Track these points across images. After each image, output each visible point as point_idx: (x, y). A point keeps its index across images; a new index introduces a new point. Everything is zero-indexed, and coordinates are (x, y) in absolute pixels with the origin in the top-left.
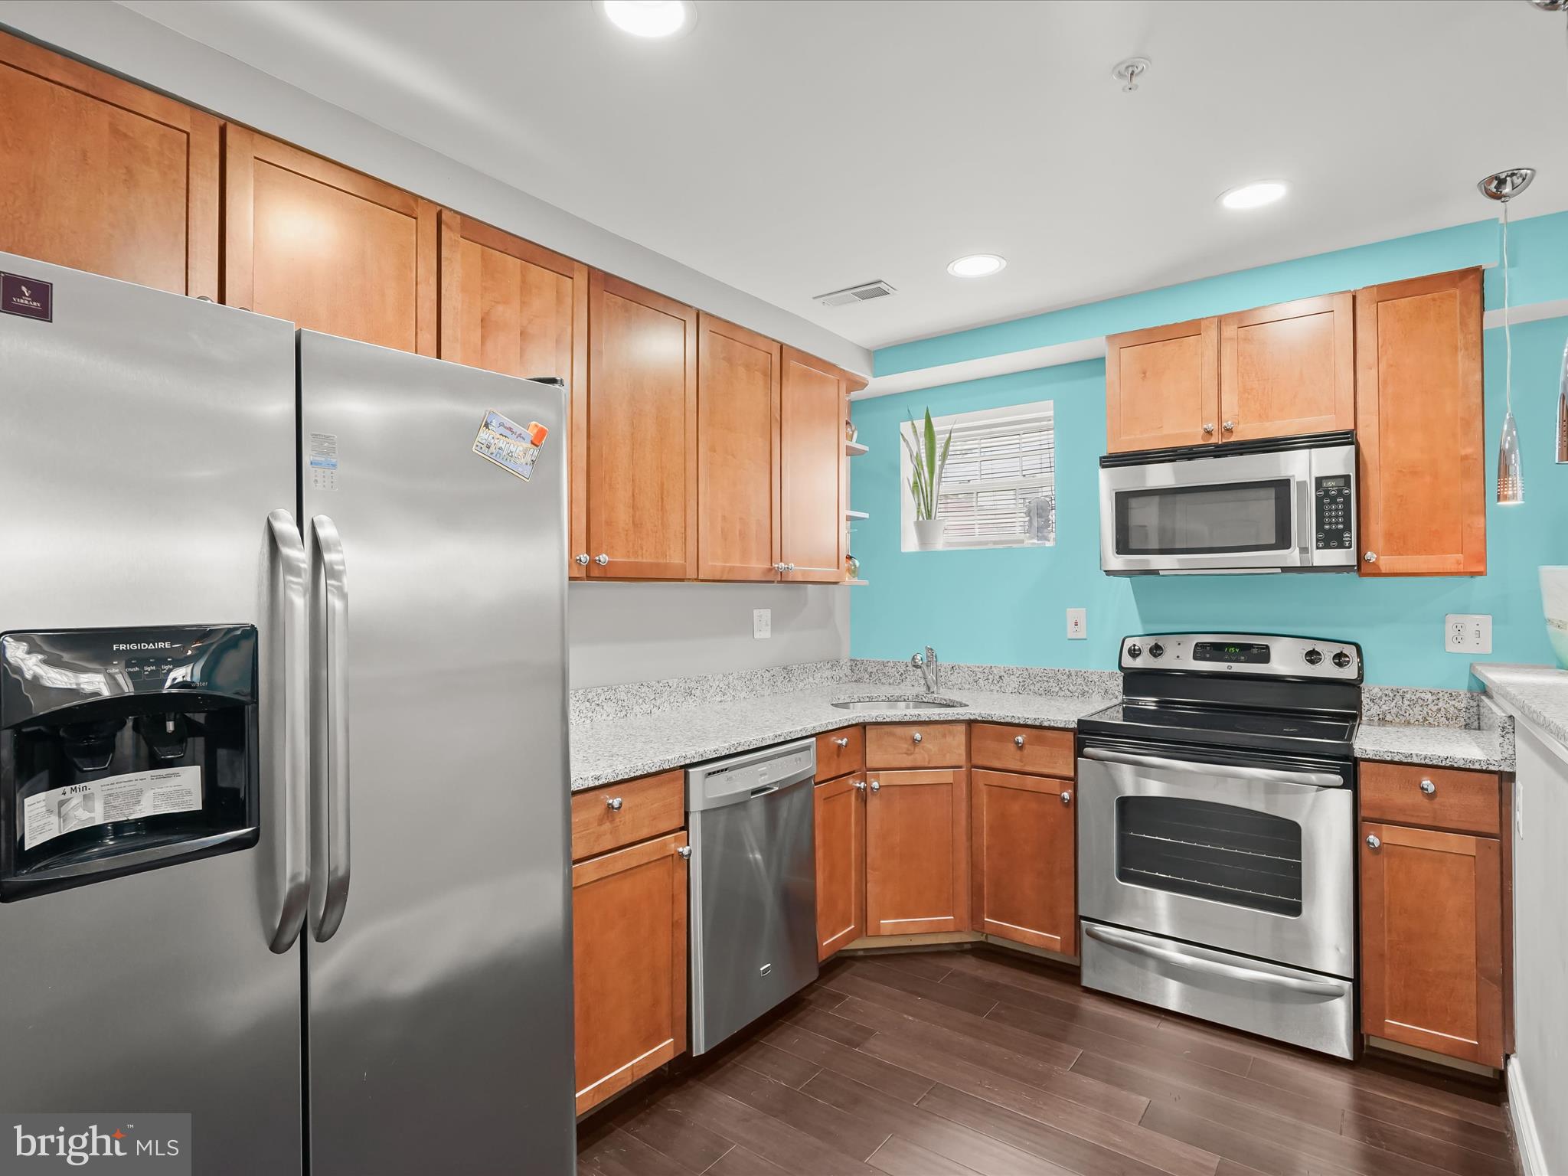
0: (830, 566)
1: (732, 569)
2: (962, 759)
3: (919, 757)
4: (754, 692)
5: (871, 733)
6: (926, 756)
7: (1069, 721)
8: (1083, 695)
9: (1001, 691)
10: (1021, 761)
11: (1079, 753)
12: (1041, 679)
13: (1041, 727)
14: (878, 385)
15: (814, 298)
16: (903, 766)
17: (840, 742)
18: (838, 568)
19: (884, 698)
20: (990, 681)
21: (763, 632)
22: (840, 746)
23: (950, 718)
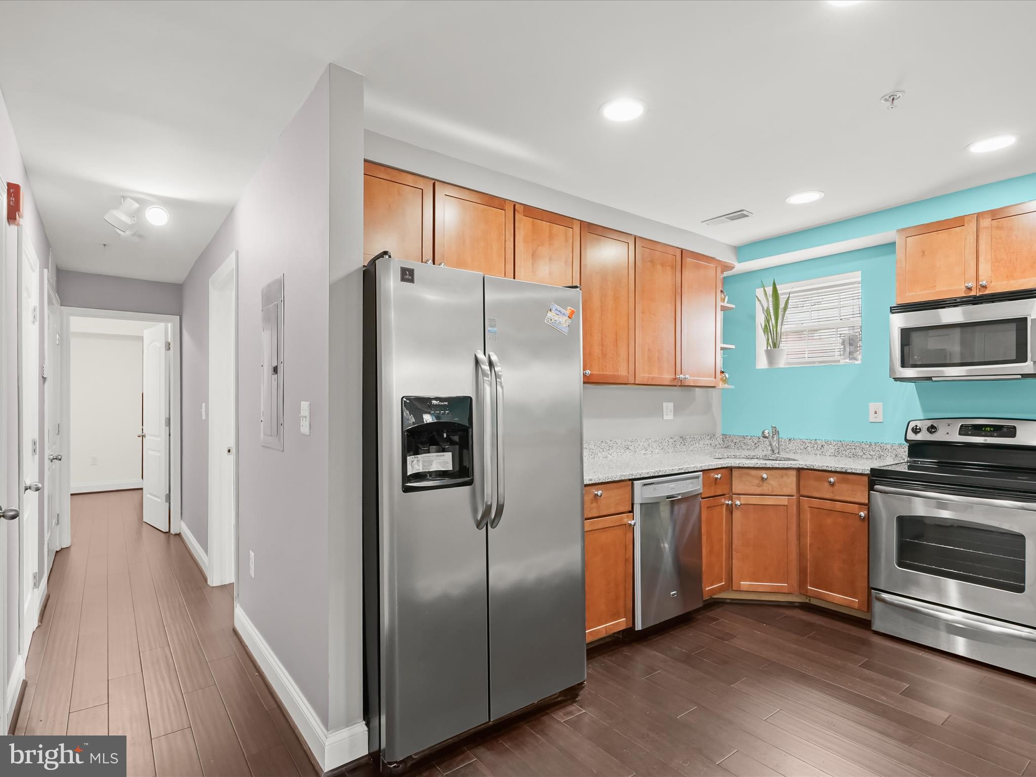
0: (710, 377)
1: (653, 378)
2: (793, 490)
3: (765, 489)
4: (664, 450)
5: (735, 473)
6: (770, 488)
7: (865, 469)
8: (880, 457)
9: (822, 454)
10: (833, 493)
11: (871, 488)
12: (850, 447)
13: (846, 473)
14: (740, 267)
15: (702, 222)
16: (756, 493)
17: (716, 476)
18: (715, 378)
20: (815, 448)
21: (669, 416)
22: (716, 479)
23: (786, 466)
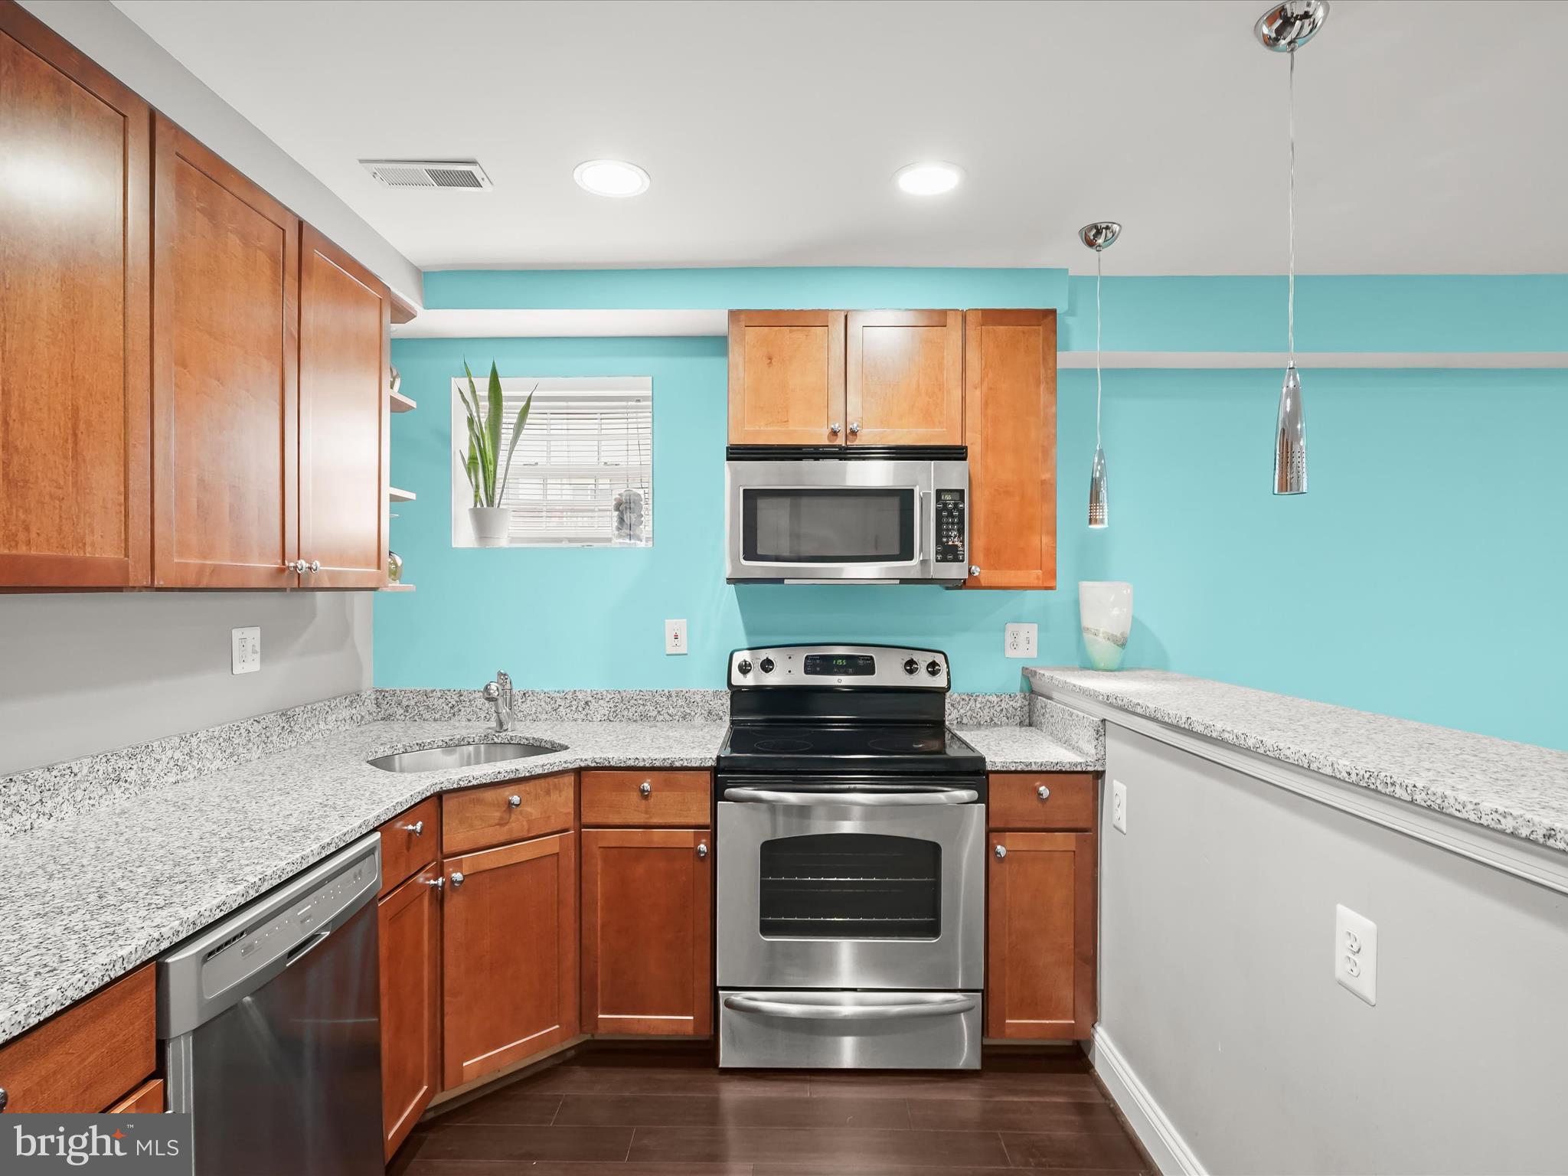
0: (368, 565)
1: (216, 570)
2: (570, 821)
3: (517, 825)
4: (235, 758)
5: (449, 805)
6: (525, 823)
7: (706, 759)
8: (684, 718)
9: (587, 719)
10: (646, 812)
11: (718, 795)
12: (636, 702)
13: (672, 769)
14: (429, 321)
15: (361, 161)
16: (495, 842)
17: (410, 827)
18: (379, 567)
19: (440, 743)
20: (574, 708)
21: (247, 664)
22: (411, 833)
23: (556, 769)
